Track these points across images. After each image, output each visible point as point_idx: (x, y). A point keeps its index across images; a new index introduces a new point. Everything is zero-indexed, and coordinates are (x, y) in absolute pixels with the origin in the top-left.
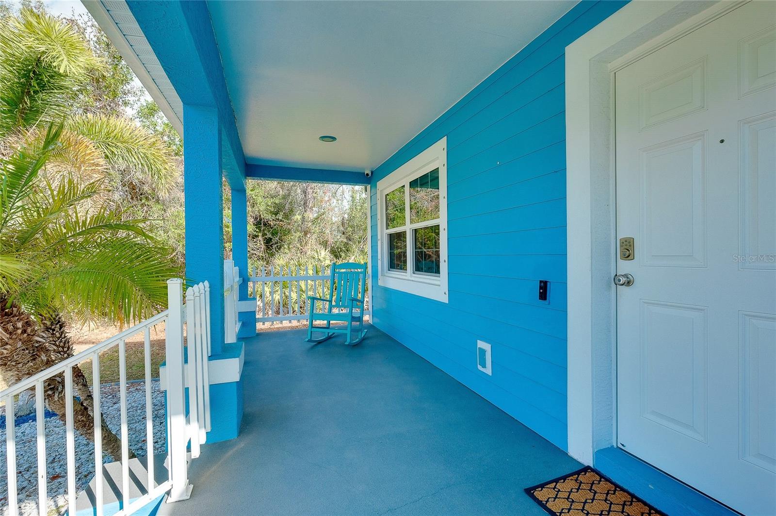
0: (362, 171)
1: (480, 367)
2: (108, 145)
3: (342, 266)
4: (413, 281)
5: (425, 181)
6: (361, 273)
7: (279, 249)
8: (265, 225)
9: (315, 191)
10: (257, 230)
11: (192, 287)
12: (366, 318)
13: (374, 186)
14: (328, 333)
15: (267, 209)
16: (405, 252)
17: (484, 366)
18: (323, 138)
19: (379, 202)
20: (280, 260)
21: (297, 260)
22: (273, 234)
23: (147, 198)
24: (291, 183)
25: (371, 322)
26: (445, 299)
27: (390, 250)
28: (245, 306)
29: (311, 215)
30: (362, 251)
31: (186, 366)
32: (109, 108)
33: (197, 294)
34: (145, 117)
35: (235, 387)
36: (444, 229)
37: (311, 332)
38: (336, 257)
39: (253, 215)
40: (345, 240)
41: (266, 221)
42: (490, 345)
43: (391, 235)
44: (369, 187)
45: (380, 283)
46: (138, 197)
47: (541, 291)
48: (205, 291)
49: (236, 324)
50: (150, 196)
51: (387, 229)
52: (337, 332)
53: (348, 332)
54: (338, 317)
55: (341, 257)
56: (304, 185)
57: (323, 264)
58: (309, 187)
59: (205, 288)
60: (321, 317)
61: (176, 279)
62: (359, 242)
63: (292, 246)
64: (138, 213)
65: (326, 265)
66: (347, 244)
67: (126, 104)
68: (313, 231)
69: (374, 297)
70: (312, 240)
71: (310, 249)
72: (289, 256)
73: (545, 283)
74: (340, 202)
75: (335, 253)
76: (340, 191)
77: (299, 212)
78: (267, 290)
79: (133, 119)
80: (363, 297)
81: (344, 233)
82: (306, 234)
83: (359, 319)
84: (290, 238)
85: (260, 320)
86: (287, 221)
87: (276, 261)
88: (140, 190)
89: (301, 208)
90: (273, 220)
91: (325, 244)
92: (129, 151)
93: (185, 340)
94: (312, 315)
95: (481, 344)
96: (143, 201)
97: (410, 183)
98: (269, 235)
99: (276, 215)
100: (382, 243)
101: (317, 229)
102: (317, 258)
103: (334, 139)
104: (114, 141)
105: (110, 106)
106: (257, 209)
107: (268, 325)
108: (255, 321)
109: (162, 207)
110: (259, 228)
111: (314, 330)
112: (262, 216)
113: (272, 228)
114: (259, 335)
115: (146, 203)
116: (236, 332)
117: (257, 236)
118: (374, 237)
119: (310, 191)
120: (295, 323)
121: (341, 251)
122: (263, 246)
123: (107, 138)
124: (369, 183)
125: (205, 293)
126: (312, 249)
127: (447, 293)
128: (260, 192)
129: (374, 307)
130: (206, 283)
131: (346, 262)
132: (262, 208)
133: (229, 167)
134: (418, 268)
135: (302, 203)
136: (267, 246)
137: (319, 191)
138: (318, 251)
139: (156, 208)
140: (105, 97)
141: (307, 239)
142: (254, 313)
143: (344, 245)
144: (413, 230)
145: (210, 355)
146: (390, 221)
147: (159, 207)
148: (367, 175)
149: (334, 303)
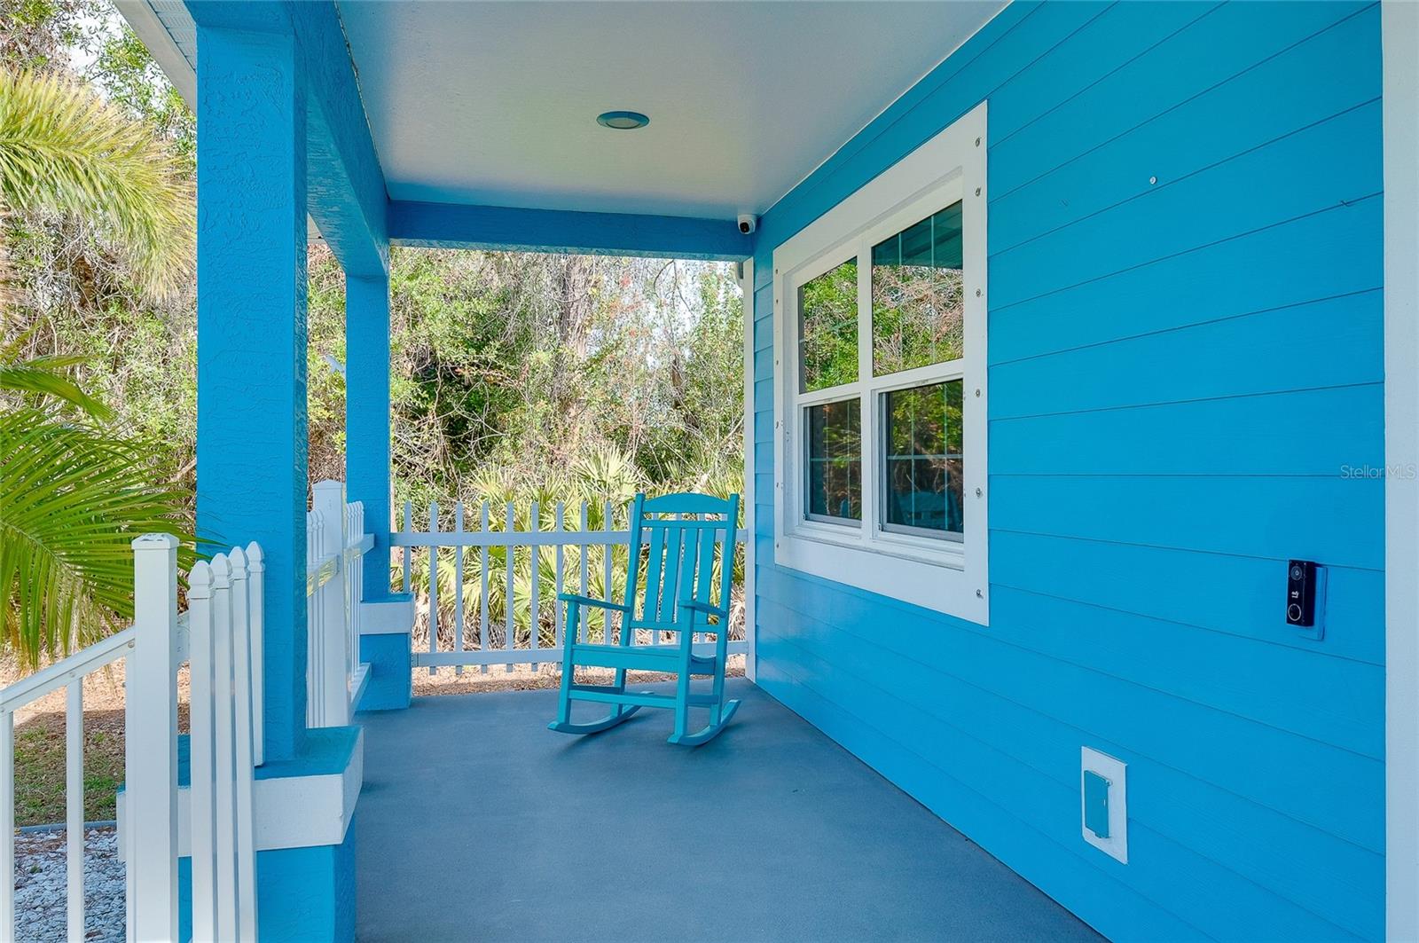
0: (728, 217)
1: (1089, 835)
2: (16, 153)
3: (671, 503)
4: (878, 552)
5: (921, 243)
6: (721, 525)
7: (488, 450)
8: (448, 379)
9: (594, 278)
10: (425, 395)
11: (209, 560)
12: (738, 662)
13: (764, 262)
14: (621, 706)
15: (455, 332)
16: (858, 464)
17: (1103, 832)
18: (610, 118)
19: (778, 311)
20: (488, 483)
21: (538, 484)
22: (470, 407)
23: (123, 304)
24: (526, 256)
25: (750, 675)
26: (978, 613)
27: (812, 456)
28: (382, 619)
29: (580, 351)
30: (732, 459)
31: (182, 792)
32: (22, 47)
33: (222, 581)
34: (120, 72)
35: (329, 863)
36: (978, 393)
37: (569, 701)
38: (654, 476)
39: (412, 350)
40: (682, 426)
41: (450, 366)
42: (1124, 765)
43: (814, 413)
44: (749, 264)
45: (780, 558)
46: (100, 300)
47: (1296, 594)
48: (249, 574)
49: (349, 669)
50: (129, 297)
51: (802, 391)
52: (646, 704)
53: (679, 704)
54: (652, 656)
55: (667, 475)
56: (563, 261)
57: (614, 495)
58: (576, 269)
59: (247, 563)
60: (600, 656)
61: (159, 535)
62: (724, 432)
63: (524, 442)
64: (97, 344)
65: (623, 499)
66: (685, 437)
67: (69, 36)
68: (586, 397)
69: (760, 600)
70: (582, 422)
71: (577, 452)
72: (512, 471)
73: (1310, 569)
74: (666, 310)
75: (652, 465)
76: (668, 276)
77: (545, 340)
78: (448, 569)
79: (87, 79)
80: (727, 598)
81: (677, 404)
82: (565, 404)
83: (713, 667)
84: (518, 417)
85: (421, 660)
86: (512, 367)
87: (479, 487)
88: (103, 282)
89: (552, 329)
90: (473, 365)
91: (621, 437)
92: (69, 167)
93: (182, 715)
94: (572, 650)
95: (1094, 761)
96: (112, 311)
97: (874, 249)
98: (458, 411)
99: (479, 349)
100: (787, 433)
101: (598, 392)
102: (597, 478)
103: (640, 119)
104: (29, 142)
105: (27, 45)
106: (426, 333)
107: (445, 676)
108: (408, 661)
109: (162, 329)
110: (429, 387)
111: (575, 694)
112: (439, 354)
113: (467, 388)
114: (416, 704)
115: (120, 317)
116: (349, 694)
117: (425, 412)
118: (763, 416)
119: (577, 277)
120: (524, 672)
121: (669, 457)
122: (444, 442)
123: (12, 134)
124: (750, 253)
125: (248, 579)
126: (584, 452)
127: (985, 593)
128: (434, 281)
129: (760, 630)
130: (254, 550)
131: (684, 490)
132: (440, 328)
133: (336, 209)
134: (896, 514)
135: (556, 314)
136: (453, 441)
137: (606, 278)
138: (602, 457)
139: (145, 331)
140: (15, 19)
141: (568, 421)
142: (404, 638)
143: (679, 439)
144: (880, 394)
145: (259, 761)
146: (814, 367)
147: (155, 326)
148: (745, 226)
149: (638, 615)
